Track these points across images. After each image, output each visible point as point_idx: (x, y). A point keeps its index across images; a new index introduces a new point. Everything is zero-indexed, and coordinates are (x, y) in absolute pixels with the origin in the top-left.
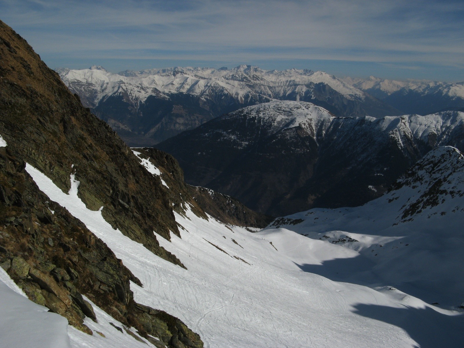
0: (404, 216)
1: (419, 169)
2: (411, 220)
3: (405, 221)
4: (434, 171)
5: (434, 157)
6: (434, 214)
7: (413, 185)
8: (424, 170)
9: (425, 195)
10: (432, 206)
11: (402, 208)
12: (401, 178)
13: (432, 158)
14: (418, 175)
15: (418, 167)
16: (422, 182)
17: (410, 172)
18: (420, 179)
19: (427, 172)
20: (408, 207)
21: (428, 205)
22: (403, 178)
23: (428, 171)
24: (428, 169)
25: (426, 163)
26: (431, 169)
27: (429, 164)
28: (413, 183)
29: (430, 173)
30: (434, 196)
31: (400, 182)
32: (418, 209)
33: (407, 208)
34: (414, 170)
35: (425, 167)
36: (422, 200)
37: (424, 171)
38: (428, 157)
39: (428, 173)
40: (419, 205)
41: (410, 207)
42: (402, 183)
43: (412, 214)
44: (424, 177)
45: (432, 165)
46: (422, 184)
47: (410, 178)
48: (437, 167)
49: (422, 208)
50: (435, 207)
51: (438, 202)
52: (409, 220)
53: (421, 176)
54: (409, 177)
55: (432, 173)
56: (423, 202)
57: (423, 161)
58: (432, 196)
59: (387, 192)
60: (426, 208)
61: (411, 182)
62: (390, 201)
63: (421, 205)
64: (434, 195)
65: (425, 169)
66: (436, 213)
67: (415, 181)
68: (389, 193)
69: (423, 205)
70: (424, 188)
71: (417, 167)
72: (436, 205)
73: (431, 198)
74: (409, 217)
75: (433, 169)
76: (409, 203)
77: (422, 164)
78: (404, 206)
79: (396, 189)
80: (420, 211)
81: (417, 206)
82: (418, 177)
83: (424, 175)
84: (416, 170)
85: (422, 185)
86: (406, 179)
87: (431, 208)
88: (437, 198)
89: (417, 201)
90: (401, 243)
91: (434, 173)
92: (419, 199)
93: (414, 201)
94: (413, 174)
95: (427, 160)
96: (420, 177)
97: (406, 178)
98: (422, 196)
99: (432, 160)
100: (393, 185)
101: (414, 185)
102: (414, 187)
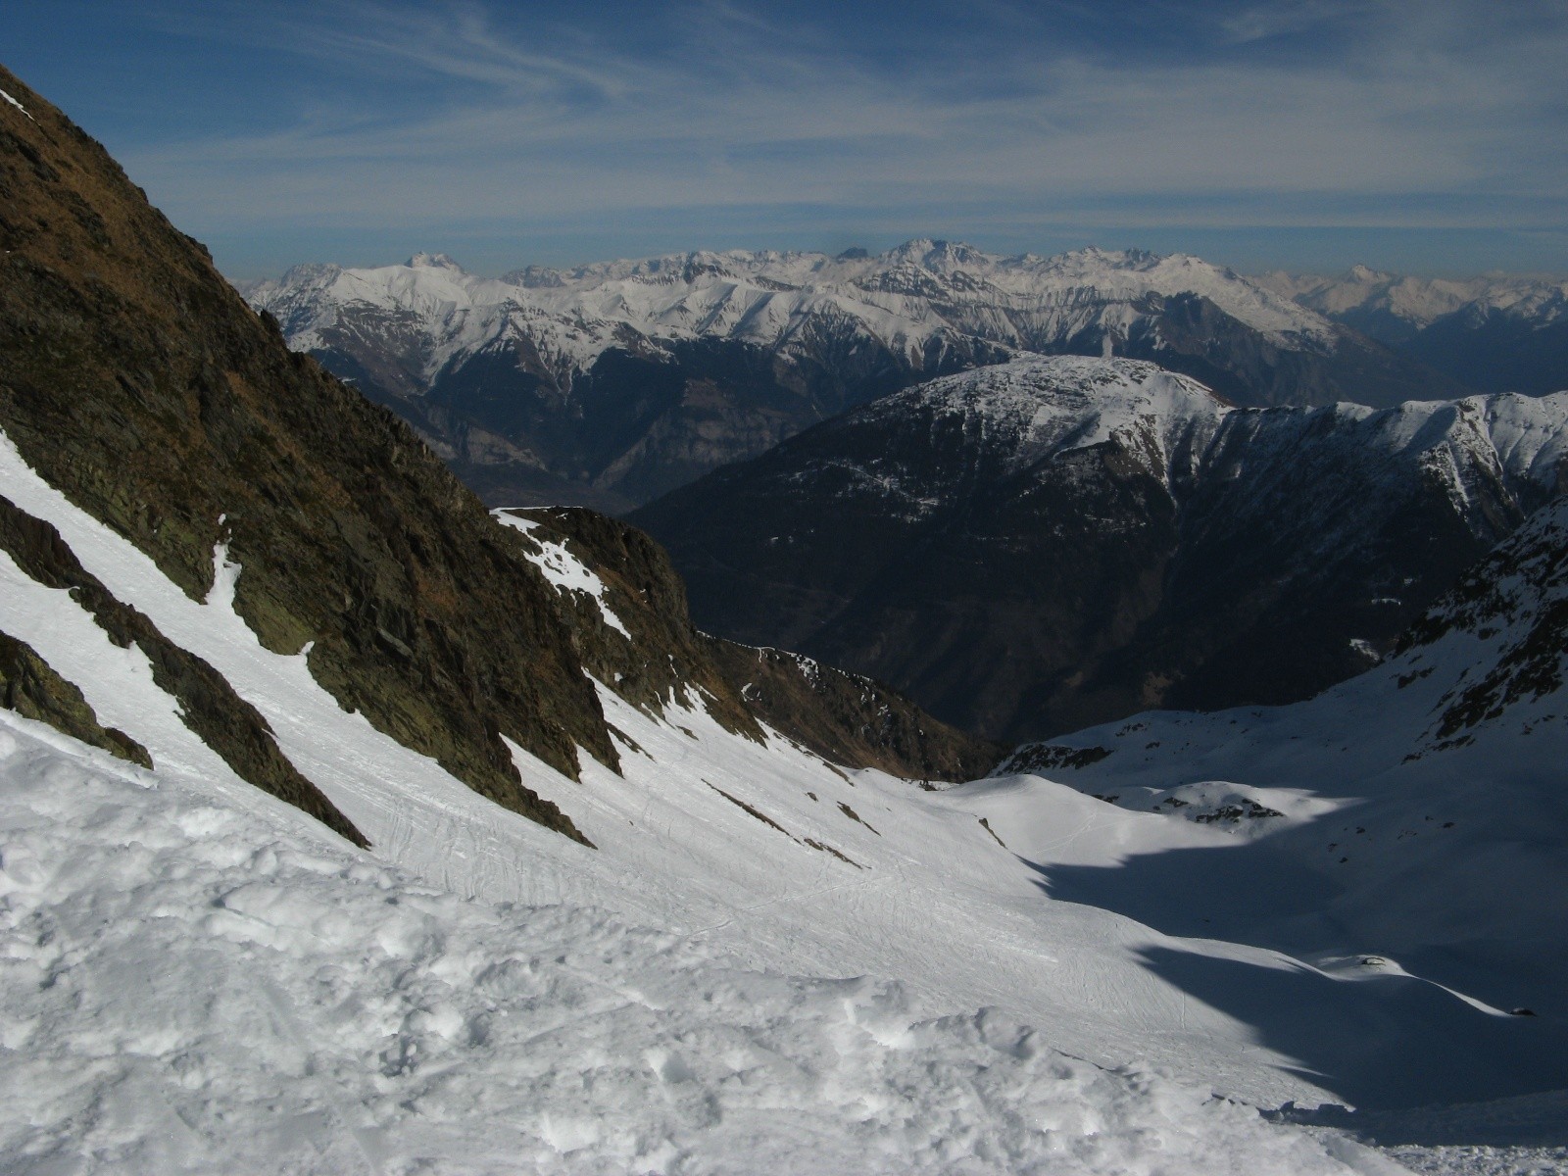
0: (1445, 731)
1: (1500, 572)
2: (1465, 744)
3: (1445, 745)
4: (1554, 577)
5: (1554, 529)
6: (1545, 720)
7: (1480, 625)
8: (1518, 573)
9: (1516, 656)
10: (1539, 694)
11: (1440, 705)
12: (1441, 605)
13: (1546, 533)
14: (1498, 591)
15: (1498, 563)
16: (1513, 616)
17: (1471, 582)
18: (1505, 606)
19: (1528, 581)
20: (1457, 700)
21: (1525, 690)
22: (1448, 603)
23: (1532, 576)
24: (1533, 570)
25: (1524, 550)
26: (1542, 571)
27: (1536, 553)
28: (1483, 621)
29: (1539, 583)
30: (1543, 661)
31: (1437, 619)
32: (1491, 704)
33: (1456, 704)
34: (1484, 575)
35: (1522, 565)
36: (1506, 675)
37: (1519, 577)
38: (1534, 530)
39: (1531, 585)
40: (1496, 690)
41: (1465, 700)
42: (1443, 621)
43: (1470, 722)
44: (1517, 597)
45: (1545, 556)
46: (1511, 621)
47: (1471, 604)
48: (1561, 562)
49: (1503, 702)
50: (1547, 697)
51: (1559, 679)
52: (1460, 742)
53: (1510, 593)
54: (1467, 601)
55: (1545, 585)
56: (1507, 681)
57: (1515, 545)
58: (1538, 657)
59: (1393, 652)
60: (1516, 699)
61: (1474, 616)
62: (1404, 682)
63: (1502, 690)
64: (1546, 655)
65: (1521, 570)
66: (1552, 717)
67: (1489, 612)
68: (1402, 656)
69: (1508, 691)
70: (1515, 632)
71: (1494, 565)
72: (1553, 690)
73: (1534, 667)
74: (1462, 731)
75: (1550, 571)
76: (1461, 688)
77: (1511, 553)
78: (1446, 697)
79: (1425, 641)
80: (1499, 711)
81: (1489, 694)
82: (1500, 598)
83: (1518, 592)
84: (1490, 575)
85: (1514, 625)
86: (1459, 608)
87: (1534, 700)
88: (1555, 667)
89: (1488, 677)
90: (1427, 818)
91: (1554, 584)
92: (1494, 672)
93: (1477, 677)
94: (1483, 588)
95: (1530, 541)
96: (1507, 600)
97: (1458, 602)
98: (1505, 662)
99: (1546, 539)
100: (1413, 629)
101: (1487, 625)
102: (1485, 634)
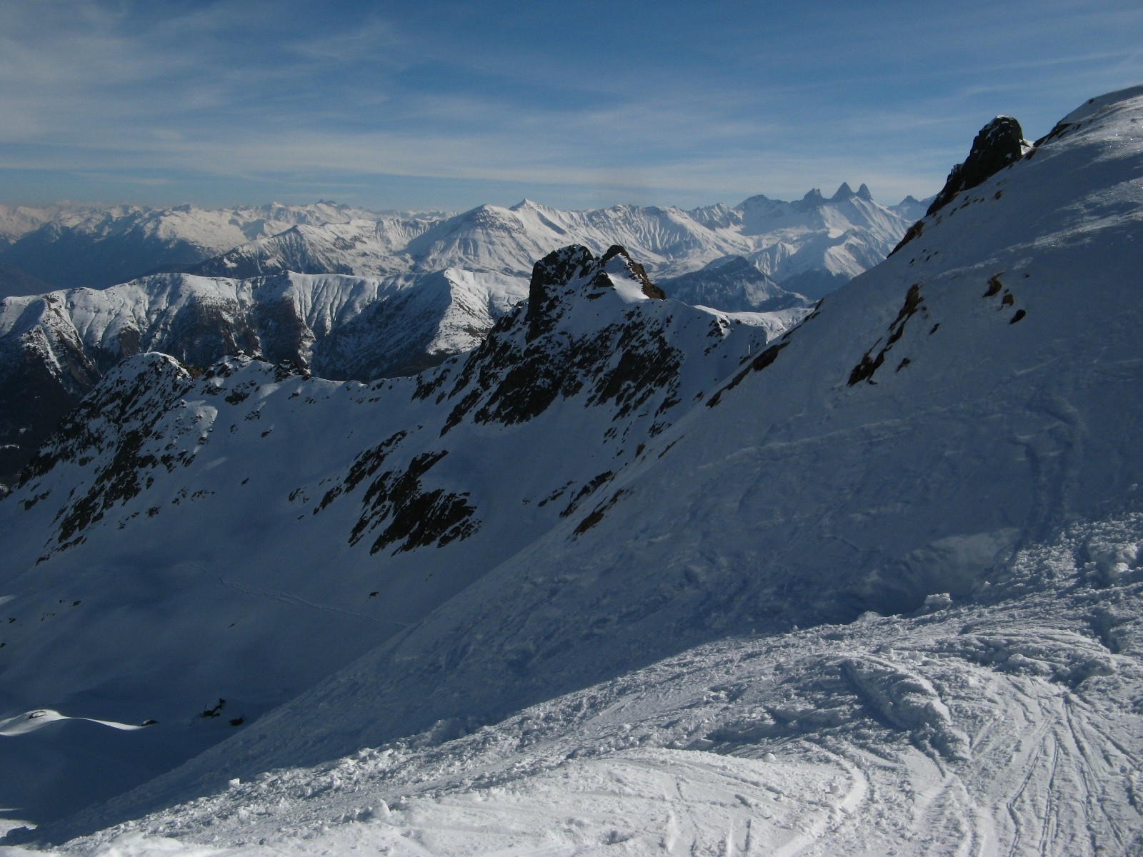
0: (64, 536)
1: (89, 416)
2: (80, 543)
3: (65, 546)
4: (127, 415)
5: (122, 382)
6: (133, 516)
7: (79, 456)
8: (102, 416)
9: (107, 474)
10: (126, 499)
11: (58, 518)
12: (49, 445)
13: (117, 386)
14: (89, 430)
15: (87, 410)
16: (102, 447)
17: (69, 426)
18: (95, 440)
19: (109, 421)
20: (70, 512)
21: (117, 498)
22: (54, 443)
23: (111, 417)
24: (111, 412)
25: (104, 399)
26: (118, 412)
27: (112, 400)
28: (81, 453)
29: (116, 421)
30: (126, 475)
31: (48, 455)
32: (94, 511)
33: (70, 515)
34: (78, 419)
35: (104, 409)
36: (102, 489)
37: (102, 419)
38: (109, 384)
39: (112, 423)
40: (96, 501)
41: (75, 511)
42: (52, 456)
43: (81, 526)
44: (103, 432)
45: (118, 401)
46: (101, 451)
47: (71, 442)
48: (130, 404)
49: (102, 509)
50: (131, 501)
51: (139, 487)
52: (76, 542)
53: (97, 431)
54: (68, 440)
55: (121, 422)
56: (103, 493)
57: (97, 396)
58: (122, 473)
59: (18, 484)
60: (112, 505)
61: (74, 450)
62: (29, 505)
63: (100, 500)
64: (128, 471)
65: (104, 413)
66: (137, 514)
67: (84, 446)
68: (25, 486)
69: (105, 500)
70: (104, 458)
71: (84, 411)
72: (135, 495)
73: (121, 481)
74: (77, 534)
75: (123, 412)
76: (72, 502)
77: (95, 402)
78: (62, 512)
79: (41, 473)
80: (101, 515)
81: (92, 504)
82: (91, 435)
83: (103, 429)
84: (82, 419)
85: (104, 452)
86: (62, 445)
87: (124, 504)
88: (135, 478)
89: (89, 492)
90: (60, 601)
91: (126, 420)
92: (93, 488)
93: (82, 494)
94: (78, 429)
95: (107, 392)
96: (96, 435)
97: (62, 441)
98: (101, 479)
99: (117, 389)
100: (31, 465)
101: (84, 455)
102: (83, 462)
